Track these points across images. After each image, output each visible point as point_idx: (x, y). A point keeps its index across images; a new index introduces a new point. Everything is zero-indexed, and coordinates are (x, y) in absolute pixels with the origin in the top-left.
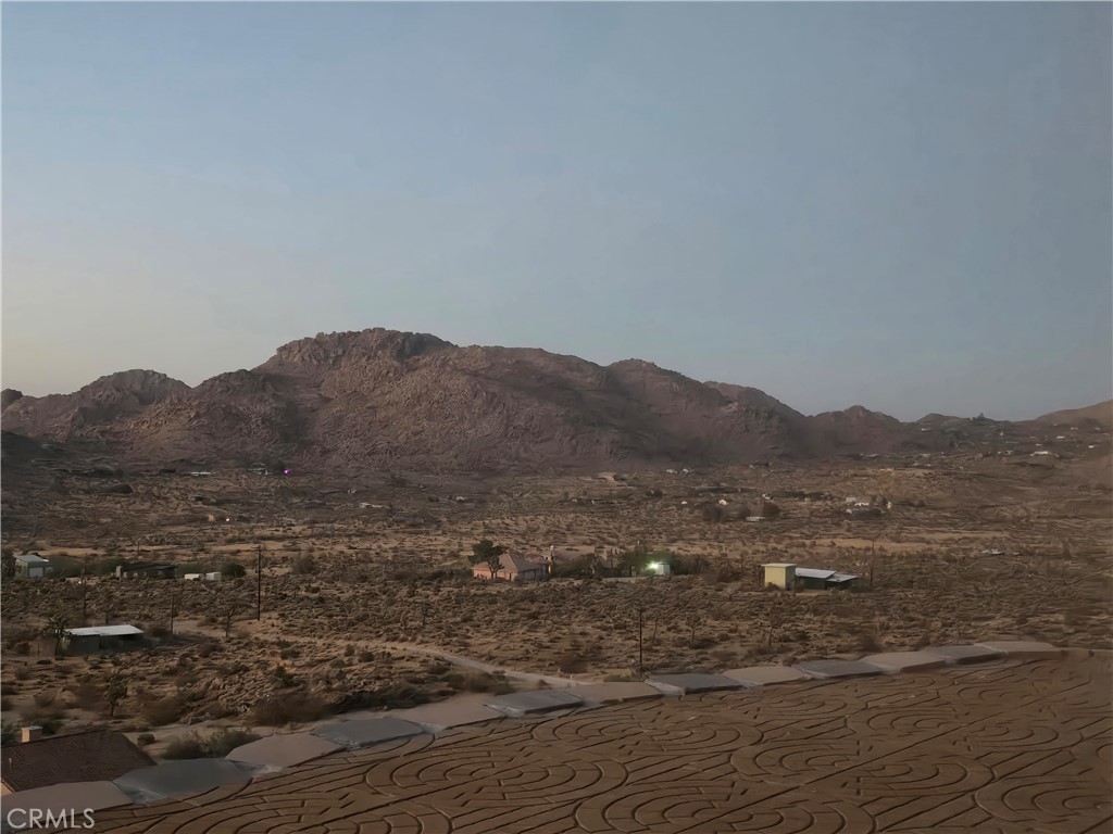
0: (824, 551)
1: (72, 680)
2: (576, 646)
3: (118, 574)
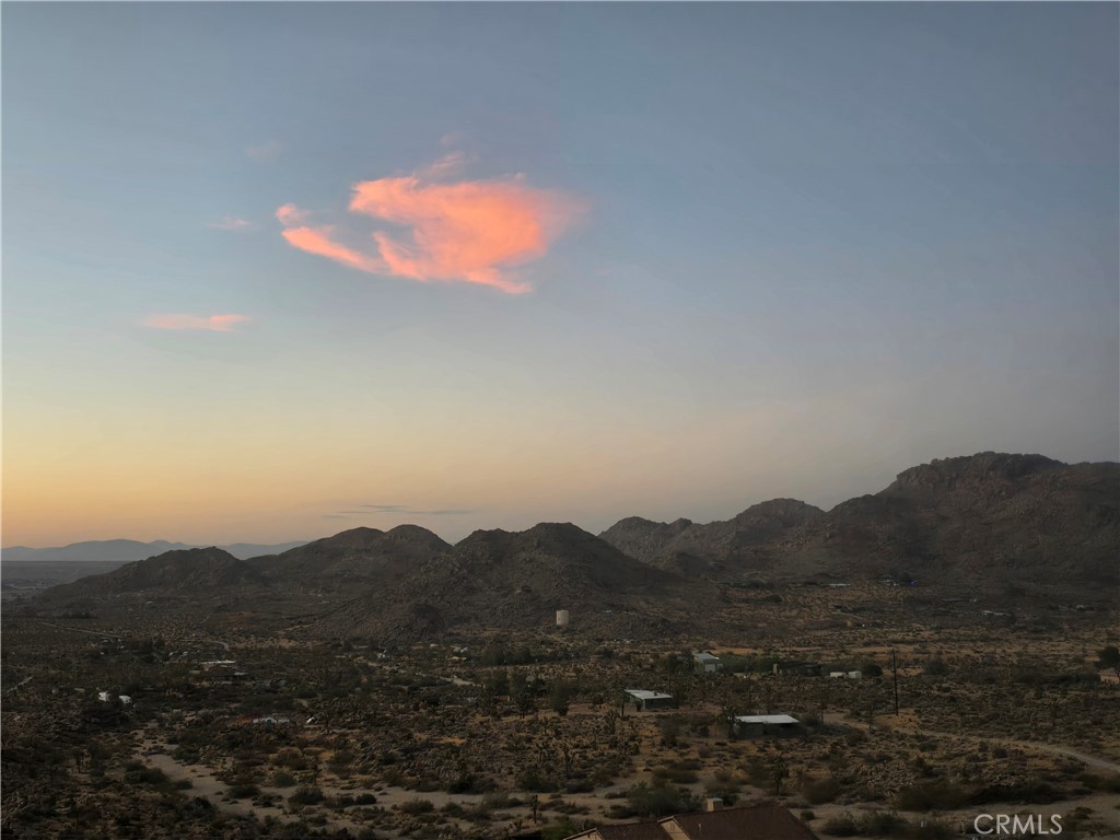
3: (775, 671)
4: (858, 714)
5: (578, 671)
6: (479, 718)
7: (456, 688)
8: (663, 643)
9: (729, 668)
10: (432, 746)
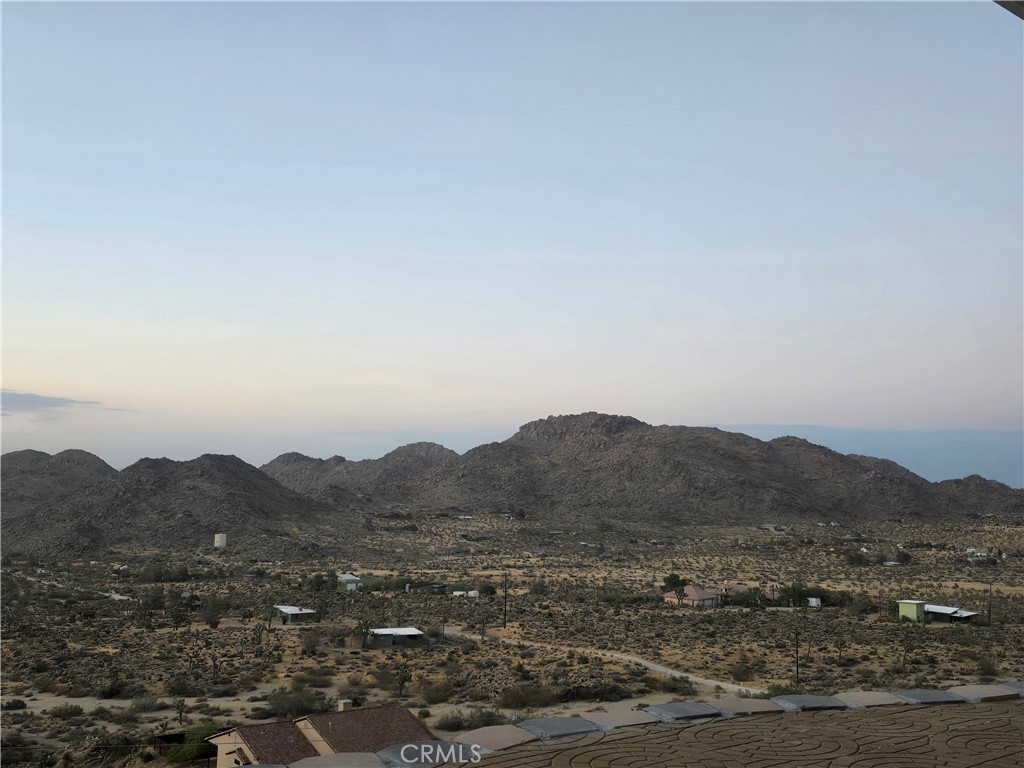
0: (950, 591)
1: (373, 666)
2: (745, 660)
3: (407, 589)
4: (473, 627)
5: (231, 589)
6: (134, 630)
7: (114, 603)
8: (312, 564)
9: (368, 587)
10: (86, 655)
